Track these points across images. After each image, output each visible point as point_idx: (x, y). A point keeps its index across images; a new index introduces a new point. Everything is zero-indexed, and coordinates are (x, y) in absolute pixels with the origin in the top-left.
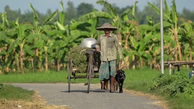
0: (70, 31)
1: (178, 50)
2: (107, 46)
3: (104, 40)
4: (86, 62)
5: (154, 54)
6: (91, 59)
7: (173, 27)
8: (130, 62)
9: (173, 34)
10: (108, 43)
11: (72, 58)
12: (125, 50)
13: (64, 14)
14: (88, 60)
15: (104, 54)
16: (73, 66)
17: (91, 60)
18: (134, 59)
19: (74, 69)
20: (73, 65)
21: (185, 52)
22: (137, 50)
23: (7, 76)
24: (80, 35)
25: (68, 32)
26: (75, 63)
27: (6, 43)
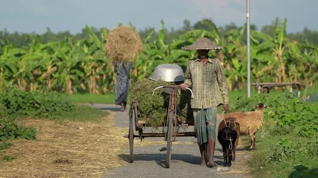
0: (170, 50)
1: (282, 71)
2: (203, 79)
3: (197, 69)
4: (163, 108)
5: (257, 76)
6: (173, 103)
7: (277, 48)
8: (232, 83)
9: (277, 55)
10: (205, 73)
11: (137, 101)
12: (227, 71)
13: (164, 33)
14: (166, 105)
15: (197, 96)
16: (139, 116)
17: (173, 106)
18: (236, 78)
19: (140, 122)
20: (139, 114)
21: (290, 73)
22: (239, 71)
23: (103, 96)
24: (180, 54)
25: (168, 52)
26: (142, 110)
27: (104, 62)
